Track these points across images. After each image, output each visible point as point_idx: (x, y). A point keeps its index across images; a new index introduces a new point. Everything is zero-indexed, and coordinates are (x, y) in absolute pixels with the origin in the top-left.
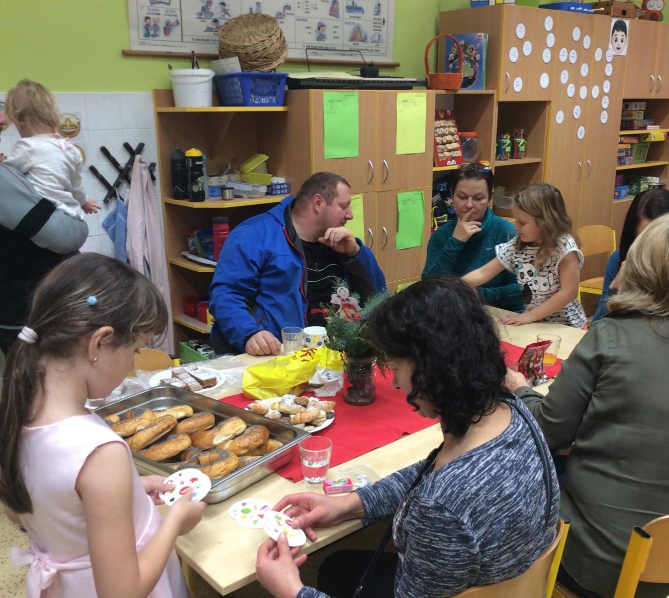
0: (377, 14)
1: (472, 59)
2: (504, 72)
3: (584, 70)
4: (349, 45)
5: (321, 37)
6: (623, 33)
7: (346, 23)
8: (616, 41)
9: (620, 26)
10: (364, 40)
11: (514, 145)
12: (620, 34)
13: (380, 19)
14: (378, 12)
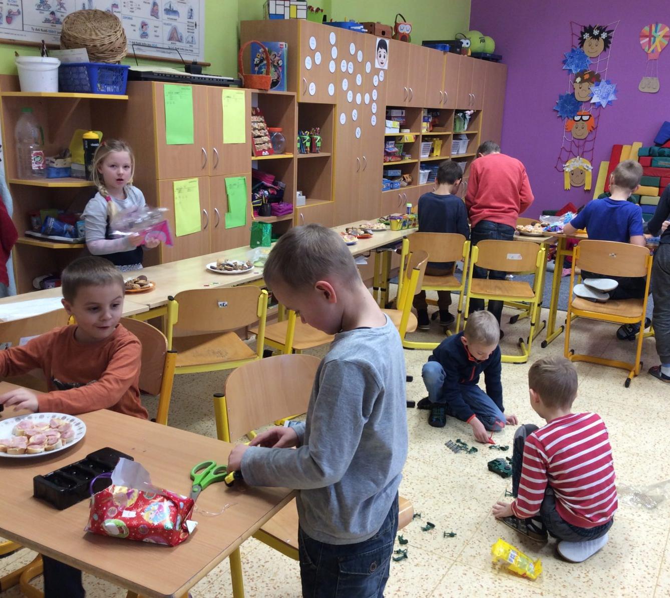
0: (190, 18)
1: (275, 64)
2: (302, 77)
3: (359, 80)
4: (168, 44)
5: (144, 35)
6: (385, 51)
7: (165, 24)
8: (380, 57)
9: (382, 45)
10: (180, 40)
11: (312, 141)
12: (383, 51)
13: (193, 23)
14: (191, 17)
